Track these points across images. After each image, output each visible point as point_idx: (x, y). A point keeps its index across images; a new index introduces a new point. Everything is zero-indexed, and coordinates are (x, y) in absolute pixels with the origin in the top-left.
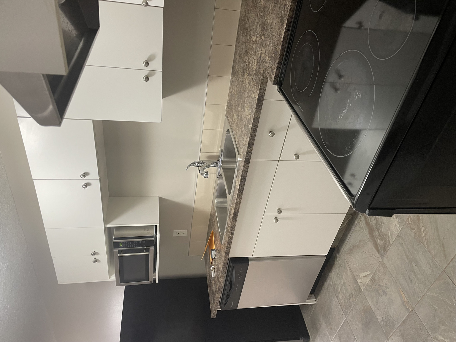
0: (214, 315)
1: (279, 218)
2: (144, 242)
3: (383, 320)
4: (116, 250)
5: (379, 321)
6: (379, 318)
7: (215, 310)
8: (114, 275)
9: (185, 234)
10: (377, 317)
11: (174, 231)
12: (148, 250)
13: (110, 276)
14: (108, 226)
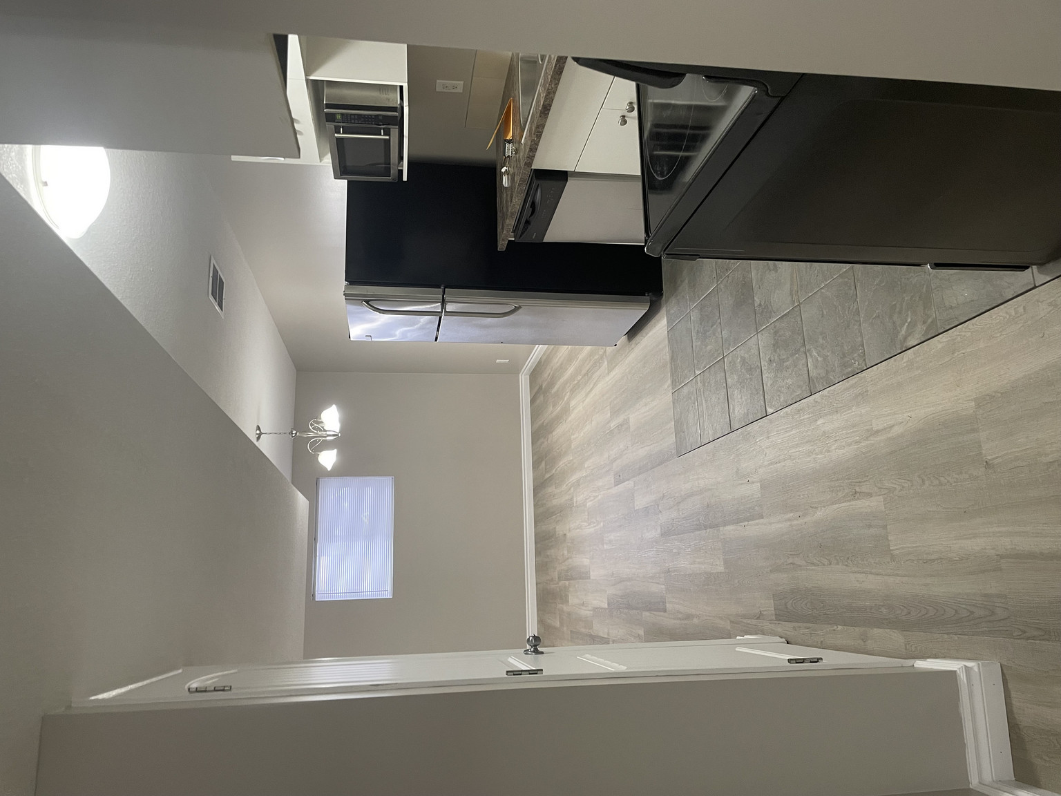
0: (502, 245)
1: (628, 117)
2: (380, 118)
3: (760, 305)
4: (331, 126)
5: (756, 305)
6: (757, 301)
7: (503, 240)
8: (329, 155)
9: (460, 90)
10: (755, 299)
11: (438, 81)
12: (387, 133)
13: (321, 157)
14: (312, 78)
